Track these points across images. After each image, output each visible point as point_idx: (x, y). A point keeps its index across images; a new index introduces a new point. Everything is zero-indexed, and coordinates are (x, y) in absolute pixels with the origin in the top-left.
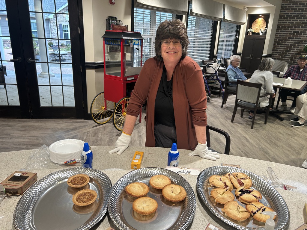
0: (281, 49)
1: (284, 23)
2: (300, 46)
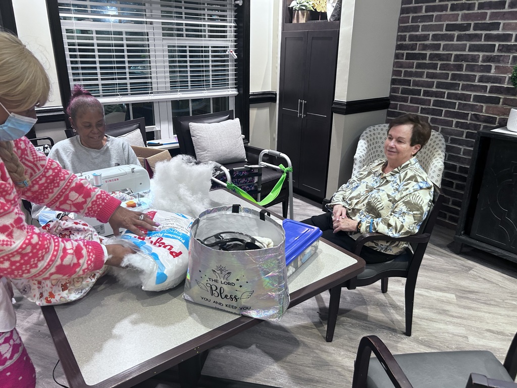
0: (420, 75)
2: (499, 61)
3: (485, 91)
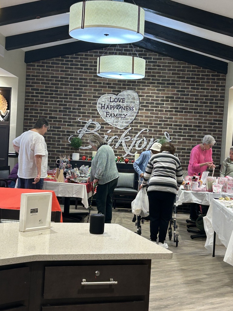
1: (34, 103)
2: (63, 139)
3: (60, 149)
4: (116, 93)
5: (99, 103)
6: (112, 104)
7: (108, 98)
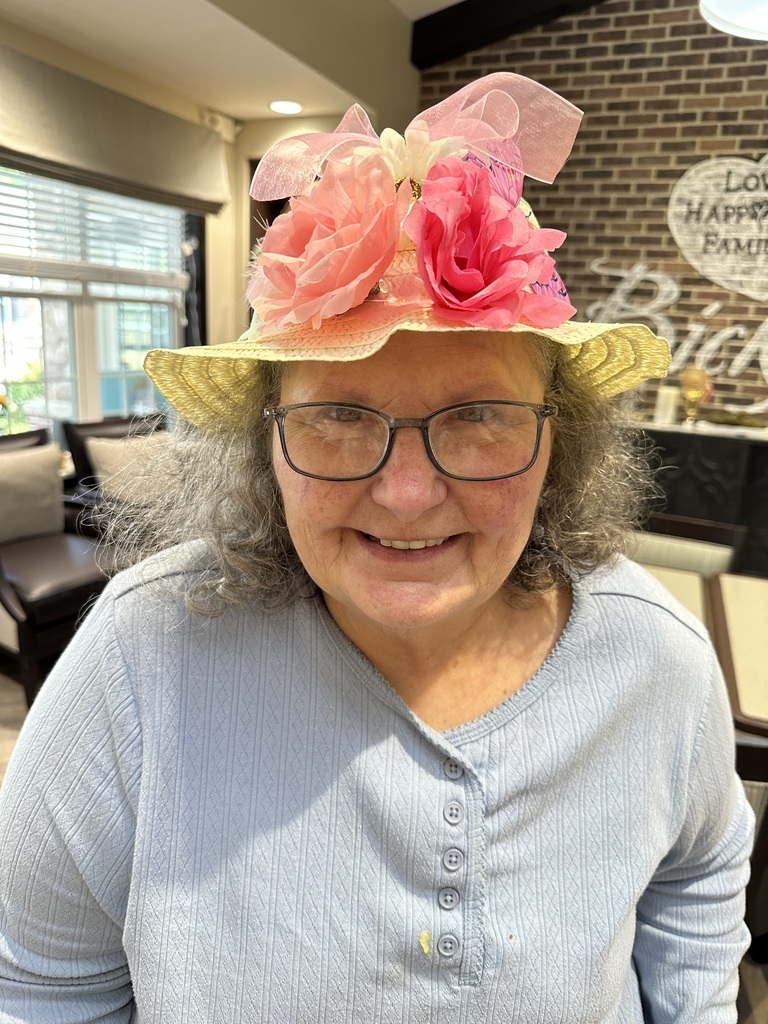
4: (755, 152)
5: (680, 200)
6: (734, 199)
7: (718, 176)
